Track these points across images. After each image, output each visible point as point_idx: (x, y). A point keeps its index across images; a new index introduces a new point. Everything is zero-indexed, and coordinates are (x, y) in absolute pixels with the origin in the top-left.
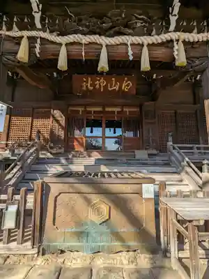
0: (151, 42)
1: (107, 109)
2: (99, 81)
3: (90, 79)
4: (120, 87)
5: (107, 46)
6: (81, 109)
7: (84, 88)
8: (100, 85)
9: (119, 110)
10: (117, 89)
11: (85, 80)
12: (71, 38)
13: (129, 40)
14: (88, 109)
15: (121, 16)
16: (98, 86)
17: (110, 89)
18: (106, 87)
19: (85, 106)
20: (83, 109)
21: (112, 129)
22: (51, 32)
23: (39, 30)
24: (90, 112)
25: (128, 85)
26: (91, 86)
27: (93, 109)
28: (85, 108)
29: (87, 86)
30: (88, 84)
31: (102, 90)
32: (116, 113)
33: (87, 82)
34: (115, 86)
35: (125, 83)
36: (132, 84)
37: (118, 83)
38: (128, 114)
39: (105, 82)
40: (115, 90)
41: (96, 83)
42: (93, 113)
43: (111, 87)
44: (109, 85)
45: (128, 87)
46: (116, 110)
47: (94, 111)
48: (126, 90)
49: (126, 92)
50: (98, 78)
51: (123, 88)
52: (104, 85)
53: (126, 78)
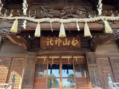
0: (89, 21)
1: (63, 57)
2: (57, 40)
3: (51, 39)
5: (64, 23)
6: (45, 58)
8: (58, 43)
9: (71, 57)
10: (69, 44)
11: (48, 39)
12: (43, 20)
13: (77, 20)
14: (50, 57)
15: (71, 9)
16: (56, 43)
17: (64, 45)
18: (61, 44)
19: (48, 55)
21: (66, 70)
22: (32, 17)
23: (25, 16)
24: (51, 59)
27: (53, 57)
28: (48, 57)
29: (49, 43)
30: (50, 42)
31: (59, 45)
32: (69, 60)
33: (50, 41)
34: (67, 43)
35: (74, 41)
36: (78, 41)
37: (69, 41)
38: (77, 60)
39: (61, 40)
40: (67, 45)
41: (55, 41)
42: (53, 60)
43: (65, 43)
44: (63, 42)
45: (75, 43)
46: (69, 57)
47: (54, 59)
48: (74, 45)
49: (74, 46)
50: (57, 39)
51: (72, 44)
52: (60, 42)
53: (74, 38)
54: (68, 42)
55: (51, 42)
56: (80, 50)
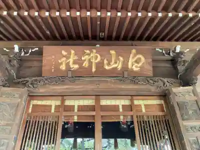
1: (104, 102)
2: (89, 54)
3: (73, 52)
4: (125, 63)
6: (54, 103)
7: (63, 67)
8: (90, 62)
9: (127, 102)
10: (120, 67)
11: (64, 53)
14: (68, 103)
16: (86, 64)
17: (107, 67)
18: (100, 65)
19: (63, 96)
20: (58, 103)
21: (112, 141)
24: (71, 108)
25: (137, 62)
26: (75, 63)
27: (76, 103)
28: (63, 101)
29: (68, 64)
30: (68, 59)
31: (94, 70)
32: (121, 110)
33: (68, 57)
34: (116, 63)
35: (133, 58)
36: (145, 58)
37: (121, 59)
38: (144, 110)
39: (99, 57)
40: (116, 68)
41: (83, 59)
42: (76, 110)
43: (109, 64)
44: (105, 62)
45: (138, 63)
46: (121, 102)
47: (79, 106)
48: (135, 69)
49: (136, 72)
50: (88, 52)
51: (130, 66)
52: (97, 61)
53: (134, 51)
54: (119, 59)
55: (71, 60)
56: (151, 81)
